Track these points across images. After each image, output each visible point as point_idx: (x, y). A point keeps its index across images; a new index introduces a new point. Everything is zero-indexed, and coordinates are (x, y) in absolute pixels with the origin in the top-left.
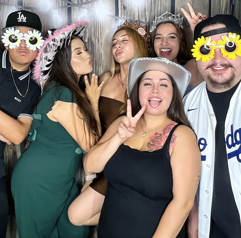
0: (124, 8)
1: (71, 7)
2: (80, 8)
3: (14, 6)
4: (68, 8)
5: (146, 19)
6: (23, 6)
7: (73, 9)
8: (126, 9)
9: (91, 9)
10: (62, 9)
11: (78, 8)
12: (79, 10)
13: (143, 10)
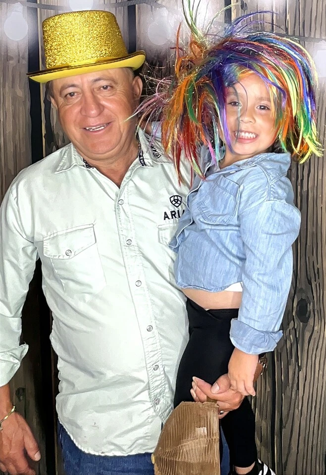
0: (243, 6)
1: (135, 5)
2: (153, 7)
3: (19, 3)
4: (129, 7)
5: (287, 29)
6: (38, 3)
7: (139, 8)
8: (247, 9)
9: (176, 8)
10: (116, 9)
11: (149, 6)
12: (152, 11)
13: (281, 12)
